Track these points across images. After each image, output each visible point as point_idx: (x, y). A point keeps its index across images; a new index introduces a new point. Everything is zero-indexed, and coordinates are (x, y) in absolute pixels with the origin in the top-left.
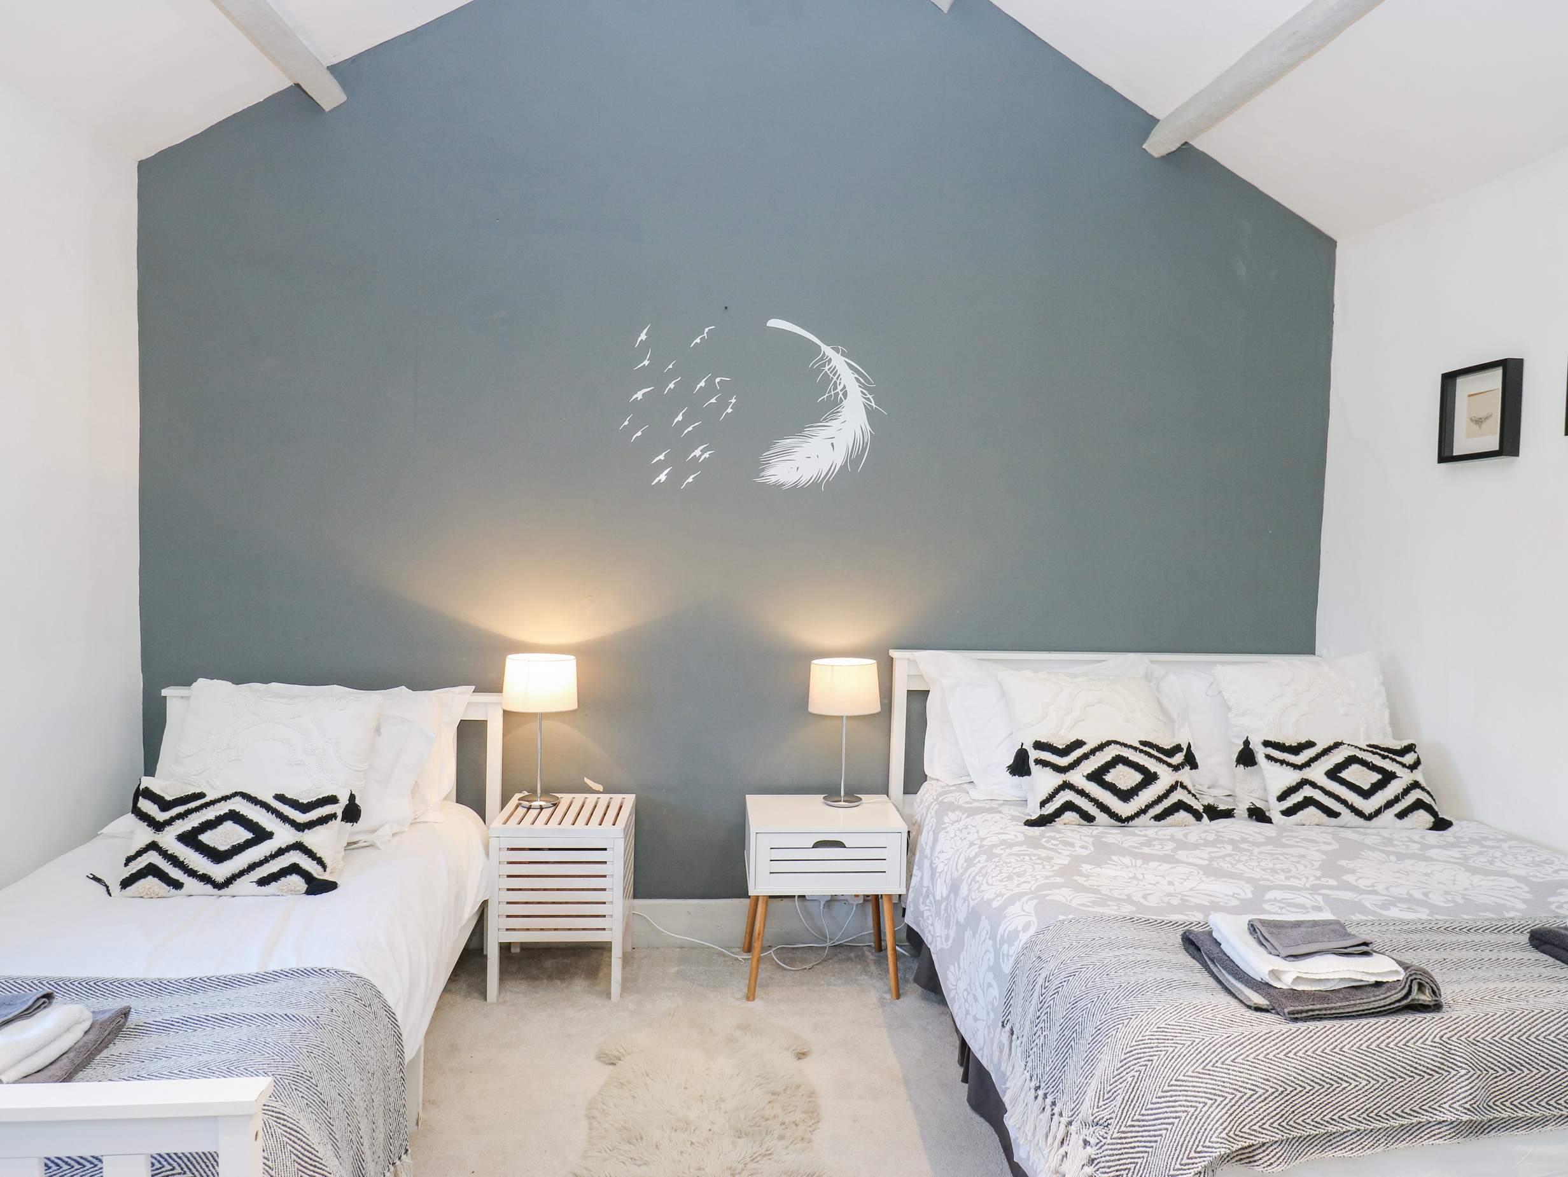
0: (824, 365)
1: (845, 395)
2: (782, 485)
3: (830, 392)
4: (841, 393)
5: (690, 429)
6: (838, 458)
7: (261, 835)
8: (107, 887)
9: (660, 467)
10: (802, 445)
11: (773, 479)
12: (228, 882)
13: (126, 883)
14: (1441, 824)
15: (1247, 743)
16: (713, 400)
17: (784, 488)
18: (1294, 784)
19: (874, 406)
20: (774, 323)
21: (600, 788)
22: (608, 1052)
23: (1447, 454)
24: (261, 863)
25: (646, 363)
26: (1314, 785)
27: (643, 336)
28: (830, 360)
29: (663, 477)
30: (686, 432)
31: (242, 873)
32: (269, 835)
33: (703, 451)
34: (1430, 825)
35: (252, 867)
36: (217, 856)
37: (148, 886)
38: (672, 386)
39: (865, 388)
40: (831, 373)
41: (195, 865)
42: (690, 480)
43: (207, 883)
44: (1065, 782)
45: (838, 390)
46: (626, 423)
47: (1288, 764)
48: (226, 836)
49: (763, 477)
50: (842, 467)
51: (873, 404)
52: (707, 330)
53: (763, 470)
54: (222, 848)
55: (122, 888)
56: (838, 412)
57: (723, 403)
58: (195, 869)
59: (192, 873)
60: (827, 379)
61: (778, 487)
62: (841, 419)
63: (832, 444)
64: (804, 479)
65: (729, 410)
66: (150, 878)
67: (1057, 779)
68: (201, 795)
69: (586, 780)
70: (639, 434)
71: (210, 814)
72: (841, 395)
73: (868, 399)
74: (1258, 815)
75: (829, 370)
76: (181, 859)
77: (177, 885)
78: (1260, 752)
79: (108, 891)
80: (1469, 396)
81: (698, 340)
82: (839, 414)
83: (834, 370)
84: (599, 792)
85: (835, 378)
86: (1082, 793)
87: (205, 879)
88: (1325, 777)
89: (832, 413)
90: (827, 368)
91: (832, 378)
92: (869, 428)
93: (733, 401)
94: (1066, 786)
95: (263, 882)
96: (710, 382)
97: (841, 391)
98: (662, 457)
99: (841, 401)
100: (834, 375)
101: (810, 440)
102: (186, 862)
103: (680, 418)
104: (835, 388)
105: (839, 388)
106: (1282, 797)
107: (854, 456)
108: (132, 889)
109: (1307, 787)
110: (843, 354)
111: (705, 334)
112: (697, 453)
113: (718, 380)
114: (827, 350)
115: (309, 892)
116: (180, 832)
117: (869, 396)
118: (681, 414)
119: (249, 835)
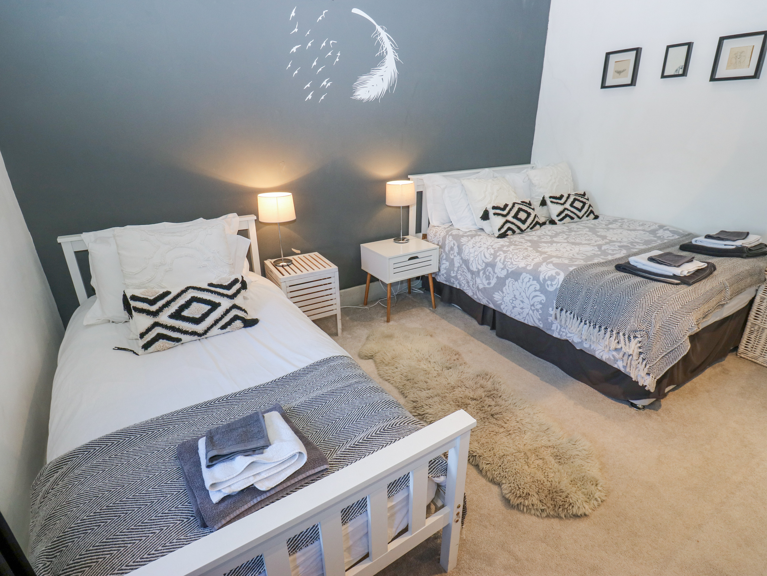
0: (377, 36)
1: (387, 53)
2: (363, 100)
3: (380, 51)
4: (385, 52)
5: (320, 70)
6: (385, 86)
7: (215, 306)
8: (133, 351)
9: (308, 91)
10: (370, 79)
11: (359, 97)
12: (206, 332)
13: (146, 347)
14: (596, 217)
15: (544, 198)
16: (330, 54)
17: (364, 101)
18: (562, 210)
19: (398, 59)
20: (355, 11)
21: (299, 252)
22: (366, 355)
23: (604, 85)
24: (220, 319)
25: (296, 30)
26: (568, 210)
27: (293, 14)
28: (380, 34)
29: (310, 97)
30: (318, 71)
31: (212, 326)
32: (219, 305)
33: (327, 82)
34: (593, 218)
35: (217, 322)
36: (197, 321)
37: (162, 345)
38: (310, 44)
39: (394, 49)
40: (380, 41)
41: (186, 328)
42: (323, 98)
43: (195, 335)
44: (506, 220)
45: (384, 50)
46: (289, 66)
47: (559, 203)
48: (196, 310)
49: (354, 96)
50: (387, 91)
51: (398, 58)
52: (324, 12)
53: (354, 92)
54: (198, 316)
55: (145, 350)
56: (384, 62)
57: (334, 56)
58: (187, 330)
59: (186, 332)
60: (379, 44)
61: (361, 101)
62: (385, 66)
63: (382, 79)
64: (372, 97)
65: (337, 60)
66: (161, 340)
67: (503, 220)
68: (168, 293)
69: (293, 249)
70: (296, 72)
71: (181, 301)
72: (385, 53)
73: (396, 55)
74: (552, 222)
75: (380, 39)
76: (177, 327)
77: (178, 340)
78: (548, 201)
79: (134, 353)
80: (616, 62)
81: (320, 18)
82: (385, 63)
83: (381, 39)
84: (298, 254)
85: (382, 44)
86: (513, 223)
87: (194, 333)
88: (570, 207)
89: (382, 62)
90: (379, 38)
91: (381, 44)
92: (397, 71)
93: (339, 54)
94: (507, 222)
95: (223, 327)
96: (327, 43)
97: (385, 51)
98: (308, 85)
99: (385, 56)
100: (382, 42)
101: (373, 77)
102: (181, 328)
103: (315, 63)
104: (383, 49)
105: (384, 49)
106: (558, 216)
107: (391, 85)
108: (150, 349)
109: (566, 211)
110: (385, 31)
111: (324, 15)
112: (324, 83)
113: (331, 42)
114: (378, 27)
115: (245, 326)
116: (169, 314)
117: (396, 54)
118: (315, 61)
119: (209, 307)
